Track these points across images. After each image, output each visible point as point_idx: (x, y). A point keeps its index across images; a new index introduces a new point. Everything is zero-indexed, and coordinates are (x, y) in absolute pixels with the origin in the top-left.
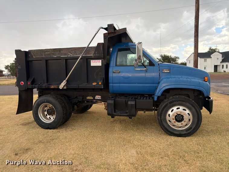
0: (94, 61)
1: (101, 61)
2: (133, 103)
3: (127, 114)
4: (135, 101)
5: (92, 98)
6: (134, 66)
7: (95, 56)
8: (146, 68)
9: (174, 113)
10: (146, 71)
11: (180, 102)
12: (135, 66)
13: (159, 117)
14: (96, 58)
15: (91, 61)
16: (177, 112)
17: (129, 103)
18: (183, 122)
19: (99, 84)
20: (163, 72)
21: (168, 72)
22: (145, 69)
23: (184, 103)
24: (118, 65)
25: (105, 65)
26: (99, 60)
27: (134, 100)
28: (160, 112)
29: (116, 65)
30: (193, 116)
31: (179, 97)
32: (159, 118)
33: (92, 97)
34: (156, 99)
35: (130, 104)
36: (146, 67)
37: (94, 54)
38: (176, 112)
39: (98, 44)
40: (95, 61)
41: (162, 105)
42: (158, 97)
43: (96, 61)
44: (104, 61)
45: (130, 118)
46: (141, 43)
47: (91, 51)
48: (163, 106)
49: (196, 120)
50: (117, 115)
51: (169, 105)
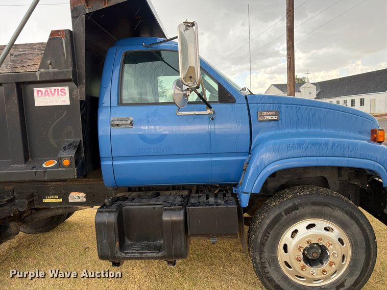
0: (43, 89)
1: (67, 89)
2: (178, 217)
3: (160, 254)
4: (182, 212)
5: (61, 200)
6: (174, 103)
7: (46, 73)
8: (210, 107)
9: (300, 242)
10: (212, 119)
11: (316, 208)
12: (177, 102)
13: (257, 254)
14: (48, 79)
15: (35, 90)
16: (310, 236)
17: (166, 217)
18: (326, 266)
19: (63, 166)
20: (260, 119)
21: (274, 118)
22: (209, 111)
23: (327, 210)
24: (124, 102)
25: (81, 101)
26: (60, 88)
27: (180, 209)
28: (259, 241)
29: (120, 103)
30: (352, 247)
31: (311, 194)
32: (257, 257)
33: (59, 198)
34: (245, 201)
35: (167, 222)
36: (212, 105)
37: (40, 67)
38: (306, 237)
39: (53, 33)
40: (48, 89)
41: (265, 219)
42: (253, 197)
43: (53, 89)
44: (77, 91)
45: (169, 263)
46: (193, 24)
47: (30, 56)
48: (268, 222)
49: (363, 257)
50: (130, 258)
51: (285, 217)
